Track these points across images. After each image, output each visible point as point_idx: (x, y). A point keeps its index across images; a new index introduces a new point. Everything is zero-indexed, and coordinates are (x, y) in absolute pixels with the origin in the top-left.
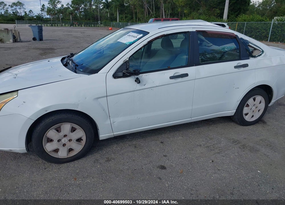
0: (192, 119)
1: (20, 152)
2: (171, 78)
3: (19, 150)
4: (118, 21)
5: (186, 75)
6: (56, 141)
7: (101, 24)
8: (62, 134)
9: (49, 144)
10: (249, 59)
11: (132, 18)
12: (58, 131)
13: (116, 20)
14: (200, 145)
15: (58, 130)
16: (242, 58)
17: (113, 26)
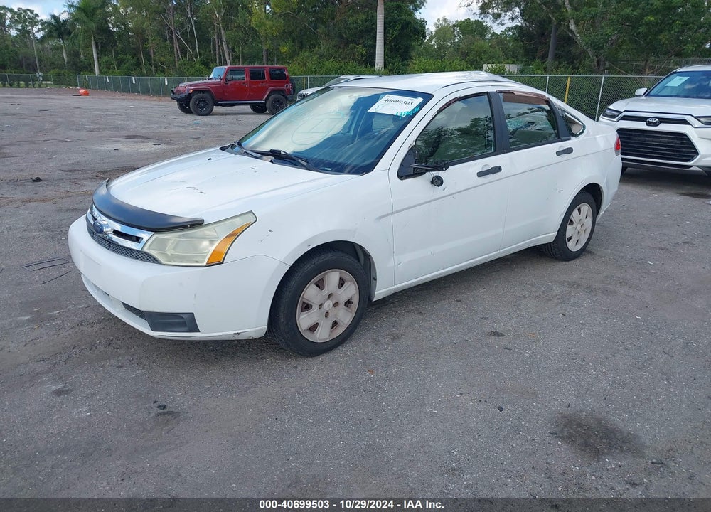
0: (501, 251)
1: (255, 336)
2: (480, 174)
3: (255, 331)
4: (97, 72)
5: (498, 169)
6: (317, 307)
7: (45, 79)
8: (326, 292)
9: (305, 316)
10: (570, 139)
11: (138, 64)
12: (318, 286)
13: (90, 68)
14: (525, 297)
15: (320, 285)
16: (563, 138)
17: (85, 86)
